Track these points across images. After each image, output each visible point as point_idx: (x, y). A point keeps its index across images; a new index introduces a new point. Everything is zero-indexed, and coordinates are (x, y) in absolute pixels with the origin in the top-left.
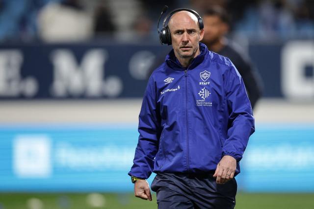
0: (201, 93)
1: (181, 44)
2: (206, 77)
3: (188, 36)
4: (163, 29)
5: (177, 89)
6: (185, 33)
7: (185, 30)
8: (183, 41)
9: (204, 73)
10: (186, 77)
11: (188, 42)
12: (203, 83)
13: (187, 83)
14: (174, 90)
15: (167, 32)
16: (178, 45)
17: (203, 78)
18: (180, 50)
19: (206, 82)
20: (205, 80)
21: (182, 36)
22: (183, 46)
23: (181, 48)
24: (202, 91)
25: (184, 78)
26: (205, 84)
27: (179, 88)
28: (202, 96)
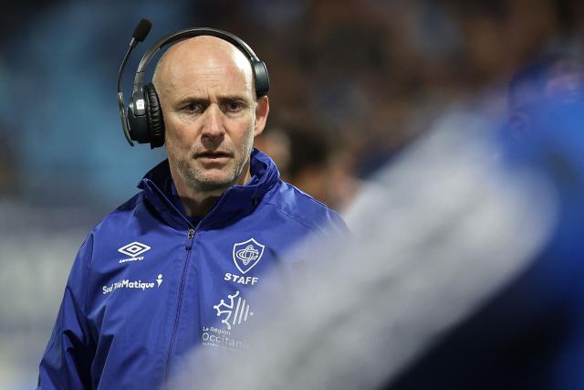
0: (222, 308)
1: (198, 145)
2: (249, 259)
3: (222, 119)
4: (138, 96)
5: (152, 285)
6: (214, 109)
7: (214, 99)
8: (205, 136)
9: (244, 247)
10: (189, 249)
11: (221, 136)
12: (236, 277)
13: (189, 270)
14: (143, 286)
15: (149, 105)
16: (188, 148)
17: (240, 262)
18: (195, 163)
19: (245, 276)
20: (244, 268)
21: (201, 118)
22: (204, 150)
23: (197, 156)
24: (228, 302)
25: (182, 255)
26: (242, 280)
27: (160, 282)
28: (224, 316)
